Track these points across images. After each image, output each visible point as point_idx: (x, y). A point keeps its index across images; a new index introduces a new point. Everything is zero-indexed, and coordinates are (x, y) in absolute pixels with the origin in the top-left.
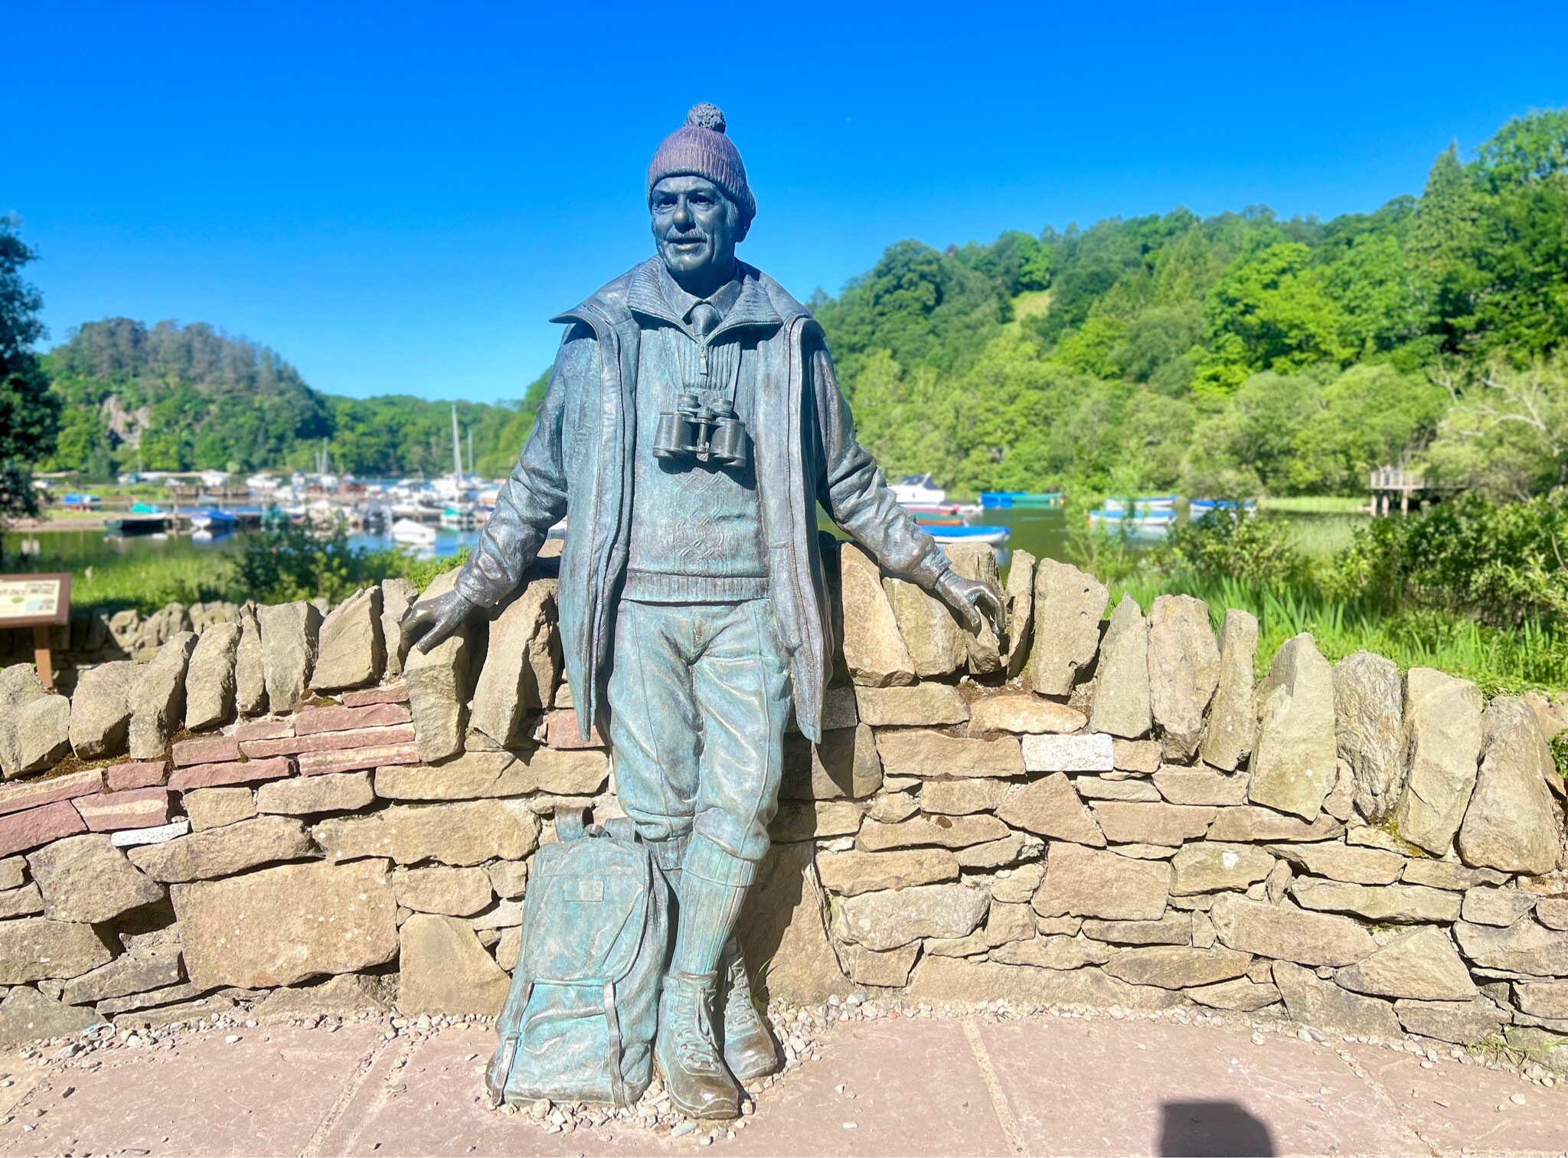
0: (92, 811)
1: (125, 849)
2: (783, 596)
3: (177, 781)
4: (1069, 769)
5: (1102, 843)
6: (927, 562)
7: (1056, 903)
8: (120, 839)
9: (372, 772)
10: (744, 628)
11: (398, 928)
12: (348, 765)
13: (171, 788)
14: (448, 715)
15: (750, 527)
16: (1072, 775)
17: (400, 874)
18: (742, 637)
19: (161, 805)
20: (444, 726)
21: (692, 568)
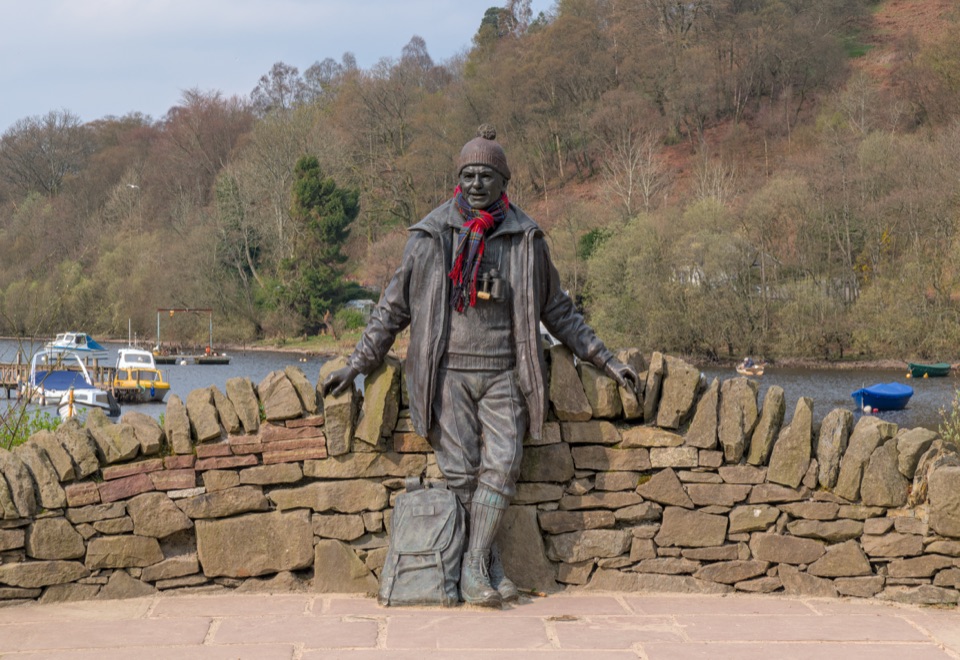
0: (158, 480)
1: (174, 500)
2: (523, 369)
3: (200, 465)
4: (674, 466)
5: (692, 506)
6: (599, 355)
7: (667, 539)
8: (171, 494)
9: (301, 462)
10: (503, 383)
11: (314, 547)
12: (290, 459)
13: (196, 468)
14: (344, 431)
15: (506, 333)
16: (677, 469)
17: (316, 517)
18: (504, 387)
19: (191, 477)
20: (342, 437)
21: (478, 353)
